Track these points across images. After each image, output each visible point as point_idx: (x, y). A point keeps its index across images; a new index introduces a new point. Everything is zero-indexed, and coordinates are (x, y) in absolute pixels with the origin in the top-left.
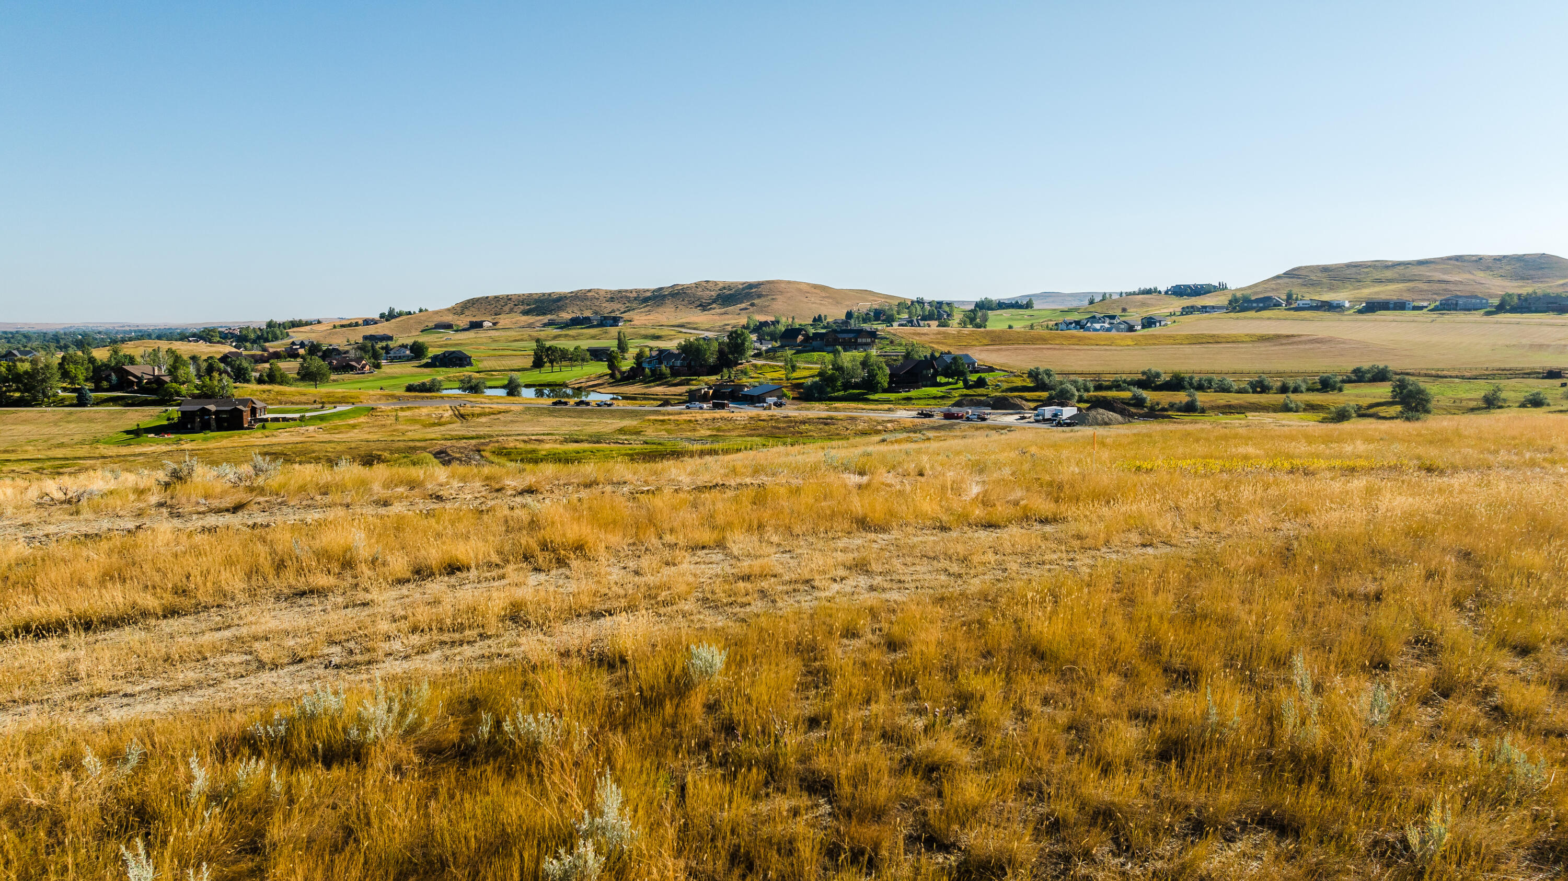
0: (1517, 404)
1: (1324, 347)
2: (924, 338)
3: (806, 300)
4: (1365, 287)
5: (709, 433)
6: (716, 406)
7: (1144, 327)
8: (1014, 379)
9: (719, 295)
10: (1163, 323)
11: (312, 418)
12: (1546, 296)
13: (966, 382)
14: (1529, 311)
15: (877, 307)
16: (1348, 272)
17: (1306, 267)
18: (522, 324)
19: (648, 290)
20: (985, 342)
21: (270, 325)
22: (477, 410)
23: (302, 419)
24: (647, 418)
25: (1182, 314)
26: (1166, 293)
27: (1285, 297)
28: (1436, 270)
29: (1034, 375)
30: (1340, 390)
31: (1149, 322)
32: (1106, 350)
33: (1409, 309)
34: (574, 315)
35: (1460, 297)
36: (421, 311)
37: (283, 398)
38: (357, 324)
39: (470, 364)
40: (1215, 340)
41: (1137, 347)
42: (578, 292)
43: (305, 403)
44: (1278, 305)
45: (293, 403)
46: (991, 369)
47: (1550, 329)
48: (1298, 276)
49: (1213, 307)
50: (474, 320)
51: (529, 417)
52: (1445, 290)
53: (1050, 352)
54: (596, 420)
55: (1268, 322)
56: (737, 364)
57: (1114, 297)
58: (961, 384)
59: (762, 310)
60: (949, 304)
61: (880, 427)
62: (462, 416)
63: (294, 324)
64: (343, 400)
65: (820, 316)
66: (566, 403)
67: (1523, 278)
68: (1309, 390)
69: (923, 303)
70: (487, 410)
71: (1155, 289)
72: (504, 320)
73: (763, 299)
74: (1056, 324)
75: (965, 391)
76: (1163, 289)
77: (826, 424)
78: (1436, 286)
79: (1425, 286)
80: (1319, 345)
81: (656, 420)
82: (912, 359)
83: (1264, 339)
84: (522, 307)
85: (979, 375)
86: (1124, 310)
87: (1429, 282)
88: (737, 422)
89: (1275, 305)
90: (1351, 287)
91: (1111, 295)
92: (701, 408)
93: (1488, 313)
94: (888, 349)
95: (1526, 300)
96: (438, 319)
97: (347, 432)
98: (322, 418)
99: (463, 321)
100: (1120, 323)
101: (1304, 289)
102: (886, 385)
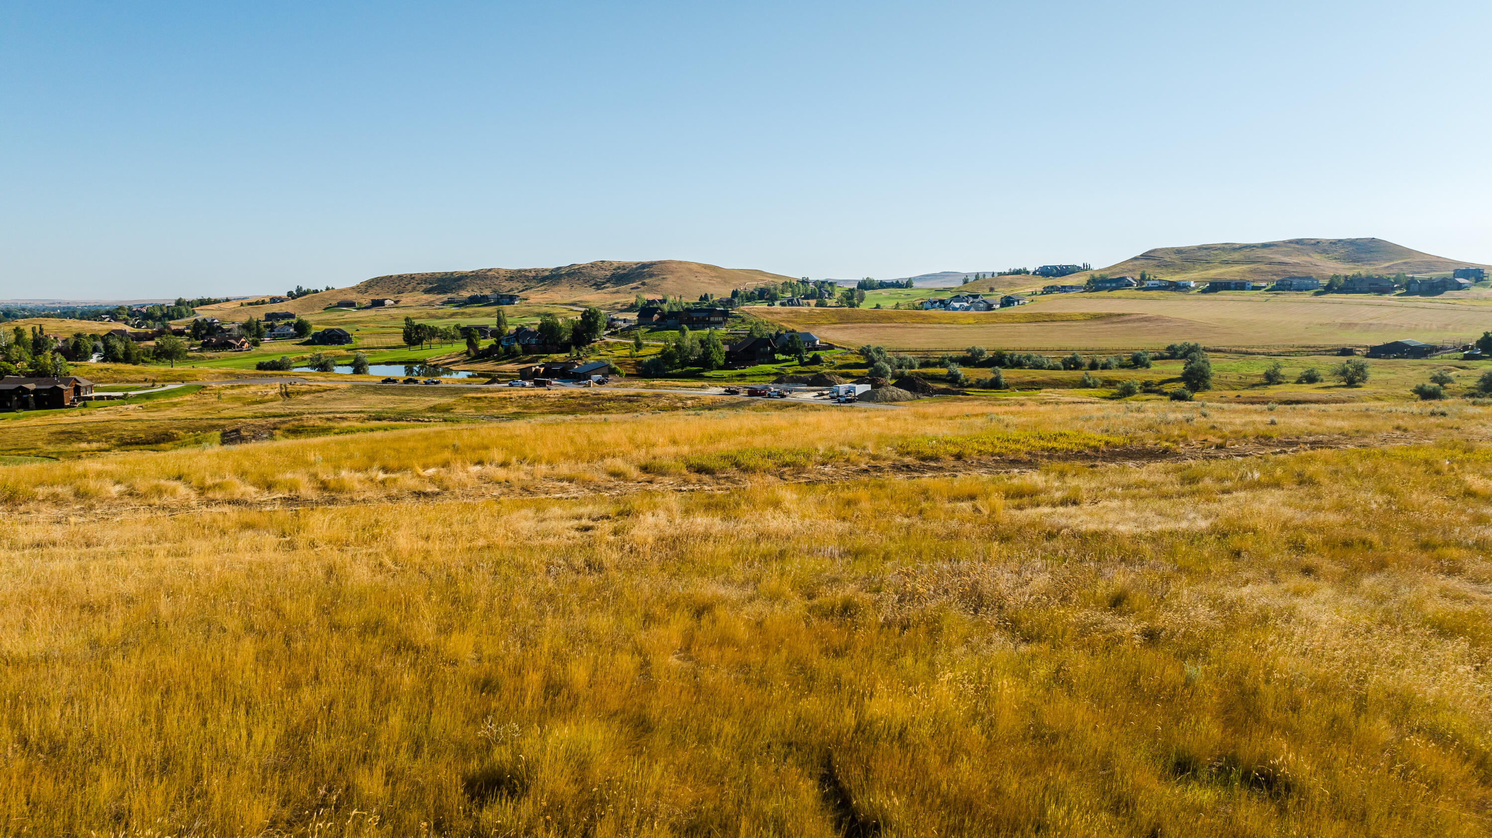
0: (1294, 381)
1: (1151, 325)
2: (778, 317)
3: (695, 279)
4: (1212, 268)
5: (516, 410)
6: (538, 384)
7: (1002, 305)
8: (849, 356)
9: (613, 274)
10: (1021, 302)
11: (138, 396)
12: (1369, 278)
13: (801, 359)
14: (1354, 291)
15: (763, 286)
16: (1199, 254)
17: (1161, 249)
18: (423, 302)
19: (546, 270)
20: (834, 320)
21: (179, 303)
22: (305, 388)
23: (124, 397)
24: (465, 395)
25: (1042, 293)
26: (1034, 273)
27: (1138, 277)
28: (1277, 253)
29: (864, 352)
30: (1148, 366)
31: (1007, 302)
32: (947, 328)
33: (1248, 289)
34: (473, 294)
35: (1295, 278)
36: (327, 289)
37: (119, 377)
38: (263, 302)
39: (349, 341)
40: (1051, 318)
41: (977, 326)
42: (479, 271)
43: (140, 382)
44: (1130, 284)
45: (128, 381)
46: (831, 347)
47: (1367, 308)
48: (1153, 258)
49: (1071, 287)
50: (377, 298)
51: (353, 394)
52: (1284, 271)
53: (893, 330)
54: (417, 398)
55: (1117, 301)
56: (590, 342)
57: (988, 277)
58: (796, 362)
59: (653, 289)
60: (831, 284)
61: (680, 404)
62: (287, 394)
63: (203, 302)
64: (180, 378)
65: (706, 295)
66: (416, 382)
67: (1354, 261)
68: (1122, 366)
69: (808, 283)
70: (314, 388)
71: (1025, 269)
72: (406, 299)
73: (654, 279)
74: (922, 303)
75: (800, 368)
76: (1031, 269)
77: (630, 401)
78: (1276, 268)
79: (1264, 267)
80: (1146, 323)
81: (473, 398)
82: (753, 337)
83: (1097, 317)
84: (424, 286)
85: (814, 352)
86: (992, 290)
87: (1270, 263)
88: (548, 400)
89: (1127, 285)
90: (1201, 268)
91: (984, 276)
92: (524, 386)
93: (1318, 294)
94: (739, 327)
95: (1351, 281)
96: (341, 298)
97: (165, 410)
98: (148, 397)
99: (366, 300)
100: (979, 302)
101: (1158, 270)
102: (721, 362)
